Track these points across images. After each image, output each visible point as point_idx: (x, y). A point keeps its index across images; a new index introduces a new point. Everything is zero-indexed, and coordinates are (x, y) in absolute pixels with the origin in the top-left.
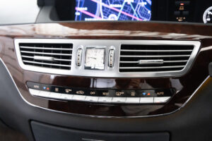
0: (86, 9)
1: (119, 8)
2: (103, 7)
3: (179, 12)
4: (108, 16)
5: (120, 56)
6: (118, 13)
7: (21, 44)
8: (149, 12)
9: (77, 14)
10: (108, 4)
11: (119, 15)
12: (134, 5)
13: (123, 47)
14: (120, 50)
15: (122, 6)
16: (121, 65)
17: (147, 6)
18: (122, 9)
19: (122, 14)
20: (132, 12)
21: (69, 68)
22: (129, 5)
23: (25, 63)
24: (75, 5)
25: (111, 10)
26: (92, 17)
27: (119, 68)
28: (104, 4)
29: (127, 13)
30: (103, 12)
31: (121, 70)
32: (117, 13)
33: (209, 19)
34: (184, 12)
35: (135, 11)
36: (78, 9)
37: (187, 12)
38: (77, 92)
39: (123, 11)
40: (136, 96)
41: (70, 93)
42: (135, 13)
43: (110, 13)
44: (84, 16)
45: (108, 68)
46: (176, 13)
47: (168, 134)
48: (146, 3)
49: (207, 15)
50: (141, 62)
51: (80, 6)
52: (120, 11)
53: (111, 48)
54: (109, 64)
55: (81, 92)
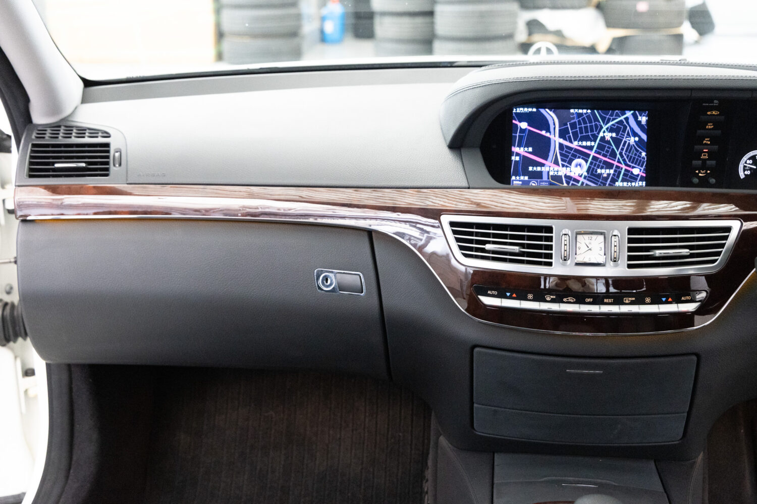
0: (530, 149)
1: (591, 148)
2: (561, 145)
3: (700, 162)
4: (570, 163)
5: (627, 245)
6: (589, 155)
7: (452, 224)
8: (644, 154)
9: (515, 158)
10: (571, 142)
11: (590, 160)
12: (617, 141)
13: (631, 231)
14: (627, 236)
15: (595, 145)
16: (630, 258)
17: (640, 142)
18: (595, 149)
19: (594, 158)
20: (613, 155)
21: (550, 264)
22: (608, 142)
23: (466, 255)
24: (511, 144)
25: (576, 150)
26: (542, 165)
27: (626, 262)
28: (562, 141)
29: (605, 156)
30: (561, 154)
31: (630, 266)
32: (585, 156)
33: (748, 173)
34: (708, 162)
35: (618, 153)
36: (516, 149)
37: (713, 162)
38: (565, 300)
39: (596, 152)
40: (652, 303)
41: (552, 301)
42: (618, 156)
43: (575, 157)
44: (527, 162)
45: (612, 263)
46: (695, 162)
47: (695, 358)
48: (637, 139)
49: (745, 167)
50: (658, 253)
51: (519, 146)
52: (592, 153)
53: (614, 234)
54: (613, 257)
55: (571, 299)
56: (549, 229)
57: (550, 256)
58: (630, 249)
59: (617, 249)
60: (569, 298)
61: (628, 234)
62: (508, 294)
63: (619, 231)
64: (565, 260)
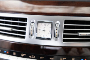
5: (63, 29)
14: (64, 24)
16: (64, 36)
21: (24, 37)
31: (64, 41)
38: (30, 57)
41: (24, 57)
53: (57, 23)
54: (55, 36)
55: (33, 57)
56: (25, 20)
57: (24, 33)
58: (65, 32)
59: (57, 31)
60: (32, 56)
61: (65, 24)
62: (5, 52)
63: (60, 21)
64: (32, 36)
